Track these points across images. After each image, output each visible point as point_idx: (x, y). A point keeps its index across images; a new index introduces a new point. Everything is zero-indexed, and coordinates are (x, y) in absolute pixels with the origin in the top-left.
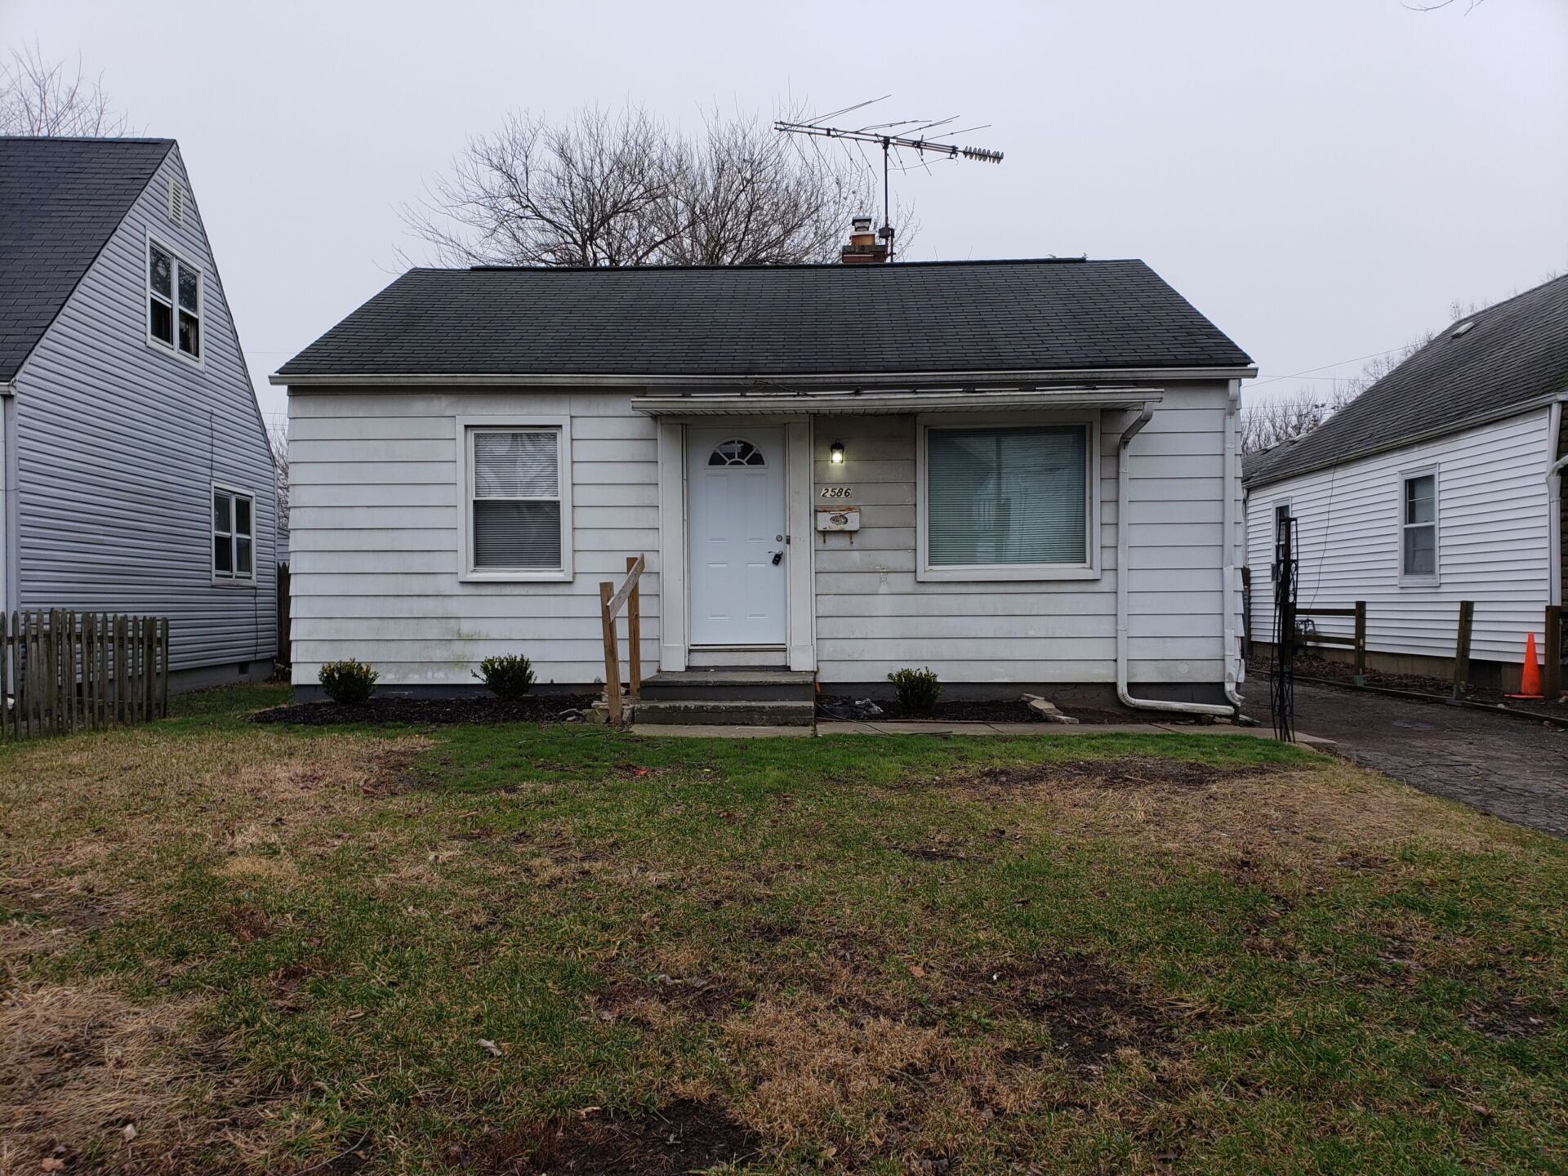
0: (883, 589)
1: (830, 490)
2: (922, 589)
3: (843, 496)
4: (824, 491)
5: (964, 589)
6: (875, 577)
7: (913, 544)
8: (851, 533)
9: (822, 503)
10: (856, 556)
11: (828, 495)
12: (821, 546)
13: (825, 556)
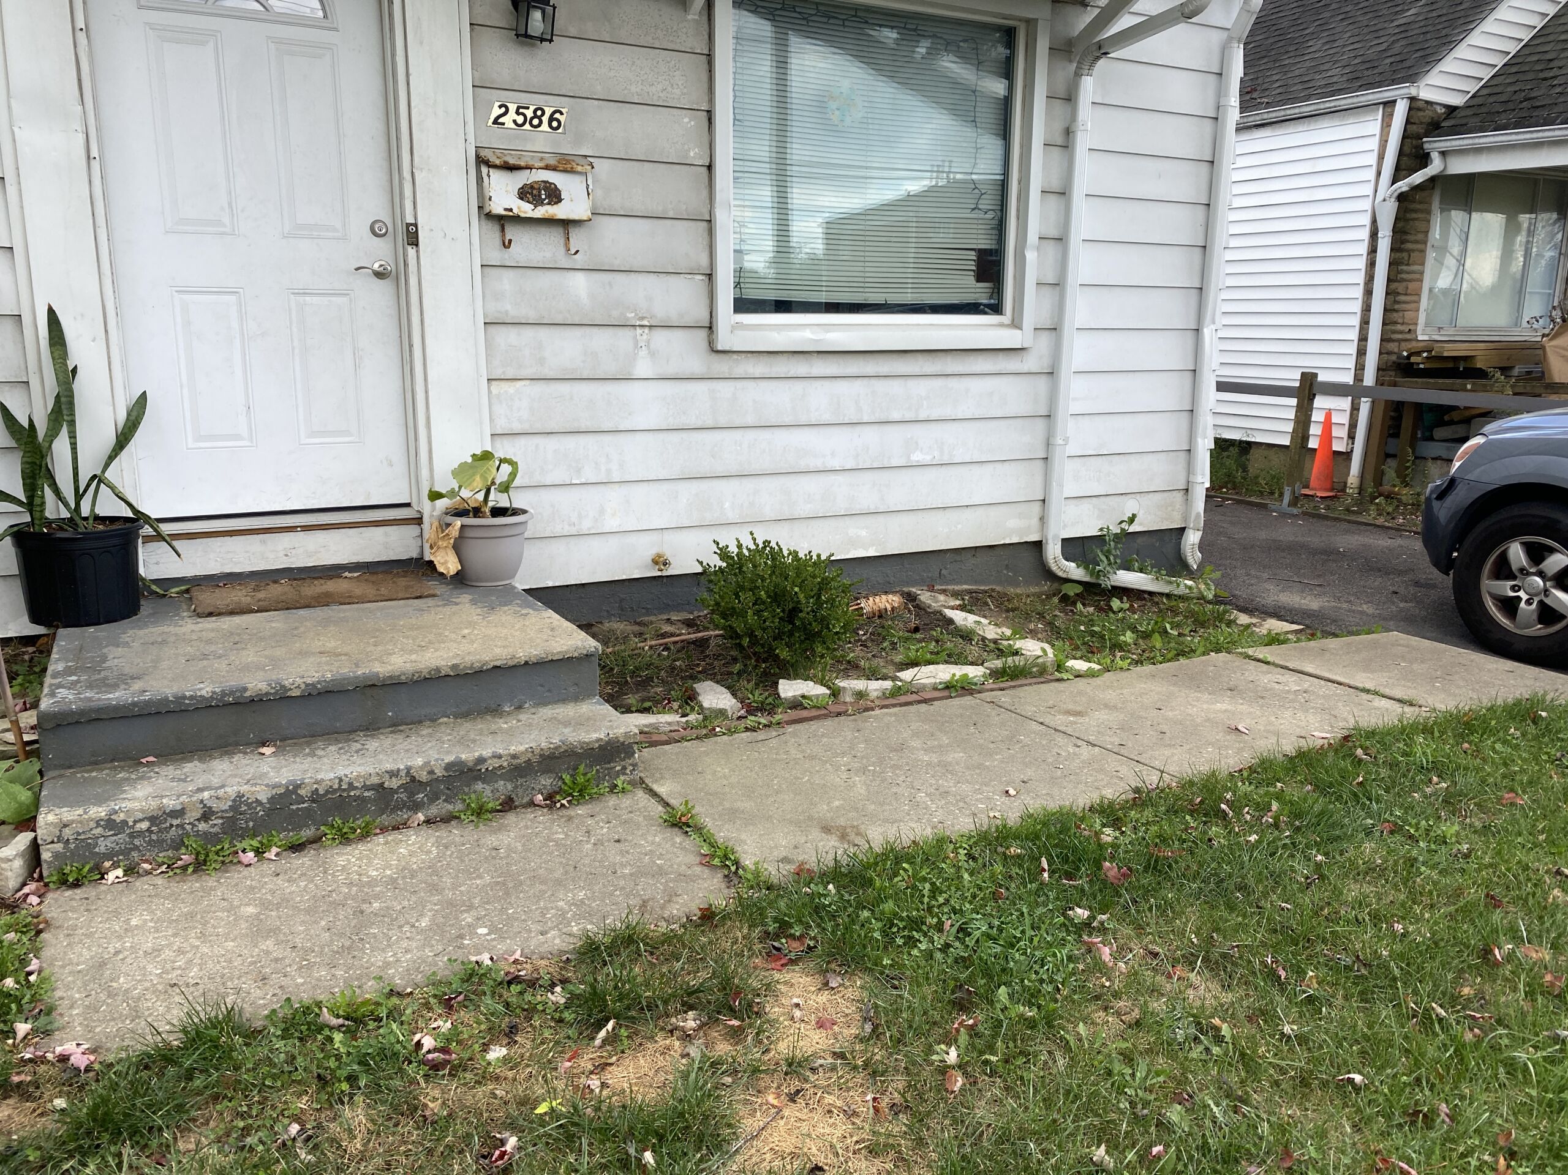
0: (643, 368)
1: (512, 108)
2: (722, 366)
3: (545, 127)
4: (497, 111)
5: (800, 367)
6: (624, 337)
7: (704, 261)
8: (566, 224)
9: (497, 141)
10: (579, 283)
11: (507, 120)
12: (496, 255)
13: (506, 281)
